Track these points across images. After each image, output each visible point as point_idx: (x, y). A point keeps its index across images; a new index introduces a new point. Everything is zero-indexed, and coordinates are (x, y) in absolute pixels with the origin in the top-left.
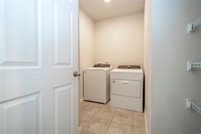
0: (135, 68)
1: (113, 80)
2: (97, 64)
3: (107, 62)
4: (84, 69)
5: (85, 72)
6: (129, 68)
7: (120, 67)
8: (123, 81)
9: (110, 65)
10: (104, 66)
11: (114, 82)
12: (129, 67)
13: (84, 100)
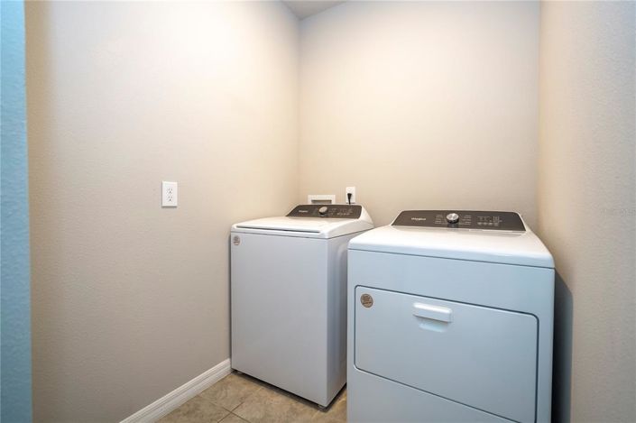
0: (487, 227)
1: (361, 291)
2: (310, 203)
3: (350, 195)
4: (235, 226)
5: (237, 240)
6: (454, 225)
7: (406, 219)
8: (419, 306)
9: (360, 208)
10: (334, 211)
11: (367, 301)
12: (453, 217)
13: (235, 371)
